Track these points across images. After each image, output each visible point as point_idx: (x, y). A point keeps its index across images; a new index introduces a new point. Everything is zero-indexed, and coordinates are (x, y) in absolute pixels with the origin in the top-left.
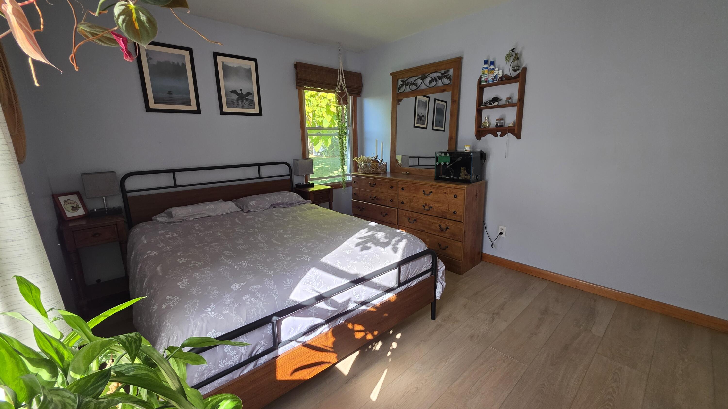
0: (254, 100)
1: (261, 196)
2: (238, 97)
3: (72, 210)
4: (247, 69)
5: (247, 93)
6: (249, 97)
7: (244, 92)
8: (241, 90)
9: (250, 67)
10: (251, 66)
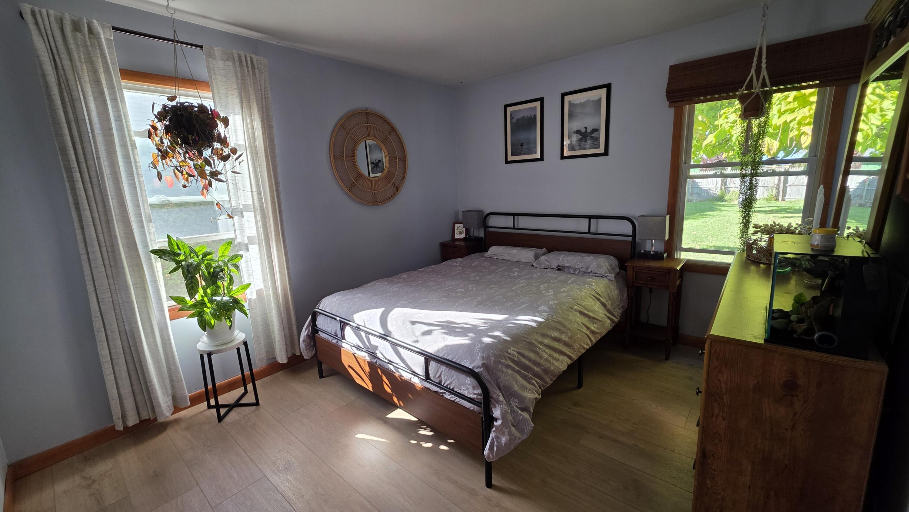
0: (600, 138)
1: (583, 255)
2: (581, 137)
3: (459, 233)
4: (596, 100)
5: (593, 129)
6: (594, 135)
7: (589, 130)
8: (586, 128)
9: (600, 97)
10: (601, 95)
